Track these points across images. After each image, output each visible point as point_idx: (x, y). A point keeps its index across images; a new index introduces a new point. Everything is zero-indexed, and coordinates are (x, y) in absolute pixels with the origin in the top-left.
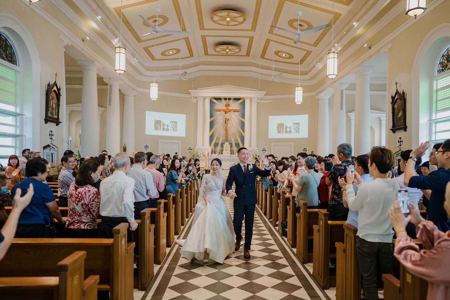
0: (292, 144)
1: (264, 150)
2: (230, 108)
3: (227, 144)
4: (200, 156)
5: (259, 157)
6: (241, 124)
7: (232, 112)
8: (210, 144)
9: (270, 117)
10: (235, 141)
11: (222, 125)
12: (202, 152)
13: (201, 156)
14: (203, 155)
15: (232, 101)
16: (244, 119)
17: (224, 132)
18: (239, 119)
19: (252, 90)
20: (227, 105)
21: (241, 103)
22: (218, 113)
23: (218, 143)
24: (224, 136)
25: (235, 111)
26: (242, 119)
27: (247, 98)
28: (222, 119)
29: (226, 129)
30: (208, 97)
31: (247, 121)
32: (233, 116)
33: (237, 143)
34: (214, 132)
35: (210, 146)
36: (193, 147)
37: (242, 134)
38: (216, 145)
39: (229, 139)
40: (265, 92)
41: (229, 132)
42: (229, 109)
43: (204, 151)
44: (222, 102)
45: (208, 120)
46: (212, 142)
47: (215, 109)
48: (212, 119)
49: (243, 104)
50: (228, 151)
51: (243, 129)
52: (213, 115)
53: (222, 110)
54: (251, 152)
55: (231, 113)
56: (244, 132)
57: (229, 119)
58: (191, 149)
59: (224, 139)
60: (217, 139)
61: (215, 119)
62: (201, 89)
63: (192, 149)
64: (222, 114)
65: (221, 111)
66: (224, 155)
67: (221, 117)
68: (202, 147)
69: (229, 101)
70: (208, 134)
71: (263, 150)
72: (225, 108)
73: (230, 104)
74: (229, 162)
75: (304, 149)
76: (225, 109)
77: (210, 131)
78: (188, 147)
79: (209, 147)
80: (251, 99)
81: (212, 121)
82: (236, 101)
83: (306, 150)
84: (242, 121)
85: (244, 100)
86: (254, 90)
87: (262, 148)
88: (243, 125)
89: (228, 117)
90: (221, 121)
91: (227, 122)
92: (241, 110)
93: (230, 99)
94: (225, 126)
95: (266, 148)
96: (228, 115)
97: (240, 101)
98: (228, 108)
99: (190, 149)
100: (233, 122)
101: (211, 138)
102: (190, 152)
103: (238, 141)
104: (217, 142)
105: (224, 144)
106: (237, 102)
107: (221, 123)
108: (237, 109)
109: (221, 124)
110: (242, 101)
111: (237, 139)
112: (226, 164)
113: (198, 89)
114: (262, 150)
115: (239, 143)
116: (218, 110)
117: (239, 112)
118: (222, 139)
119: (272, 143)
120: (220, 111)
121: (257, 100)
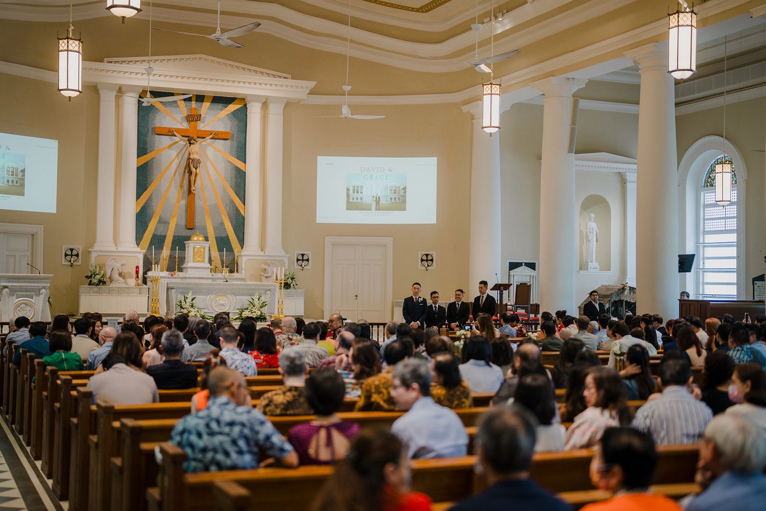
0: (389, 241)
1: (303, 260)
2: (202, 126)
3: (198, 240)
4: (110, 278)
5: (292, 279)
6: (236, 177)
7: (208, 140)
8: (139, 239)
9: (322, 160)
10: (215, 229)
11: (178, 178)
12: (118, 265)
13: (116, 276)
14: (120, 274)
15: (206, 105)
16: (245, 163)
17: (183, 202)
18: (229, 162)
19: (274, 76)
20: (193, 118)
21: (234, 113)
22: (165, 140)
23: (165, 236)
24: (184, 213)
25: (217, 136)
26: (239, 164)
27: (256, 98)
28: (176, 161)
29: (190, 192)
30: (132, 88)
31: (252, 168)
32: (210, 152)
33: (223, 235)
34: (150, 200)
35: (138, 244)
36: (80, 247)
37: (237, 210)
38: (158, 241)
39: (197, 224)
40: (312, 84)
41: (199, 203)
42: (198, 129)
43: (123, 262)
44: (178, 107)
45: (132, 162)
46: (144, 231)
47: (154, 129)
48: (144, 159)
49: (241, 117)
50: (203, 261)
51: (242, 194)
52: (148, 146)
53: (178, 130)
54: (269, 266)
55: (204, 143)
56: (244, 205)
57: (199, 162)
58: (74, 253)
59: (183, 223)
60: (160, 222)
61: (153, 158)
62: (116, 62)
63: (77, 255)
64: (177, 142)
65: (175, 136)
66: (189, 273)
67: (173, 153)
68: (115, 249)
69: (200, 103)
70: (130, 207)
71: (300, 258)
72: (185, 125)
73: (202, 116)
74: (230, 296)
75: (425, 258)
76: (186, 130)
77: (138, 196)
78: (65, 248)
79: (138, 249)
80: (265, 105)
81: (146, 164)
82: (220, 105)
83: (432, 260)
84: (236, 167)
85: (245, 105)
86: (280, 77)
87: (296, 253)
88: (239, 181)
89: (197, 153)
90: (174, 166)
91: (193, 170)
92: (235, 136)
93: (200, 98)
94: (186, 182)
95: (309, 254)
96: (195, 148)
97: (233, 107)
98: (196, 127)
99: (72, 254)
100: (212, 172)
101: (142, 219)
102: (71, 266)
103: (225, 229)
104: (159, 234)
105: (188, 238)
106: (221, 110)
107: (173, 171)
108: (223, 130)
109: (174, 175)
110: (239, 106)
111: (222, 224)
112: (222, 302)
113: (105, 59)
114: (298, 260)
115: (227, 237)
116: (166, 132)
117: (229, 141)
118: (177, 225)
119: (326, 237)
120: (170, 134)
121: (283, 106)
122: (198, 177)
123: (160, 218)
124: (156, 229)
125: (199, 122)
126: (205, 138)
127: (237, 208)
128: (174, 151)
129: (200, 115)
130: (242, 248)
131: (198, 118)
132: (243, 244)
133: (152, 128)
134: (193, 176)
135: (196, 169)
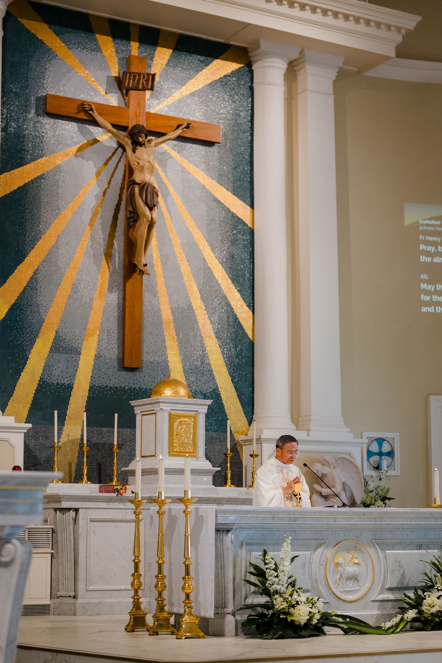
1: (380, 454)
2: (156, 104)
11: (100, 234)
16: (252, 206)
20: (133, 82)
21: (226, 82)
22: (69, 133)
24: (114, 326)
25: (189, 135)
26: (240, 208)
28: (96, 190)
32: (173, 172)
34: (31, 287)
35: (2, 407)
37: (238, 324)
38: (51, 400)
39: (147, 358)
40: (409, 22)
41: (149, 302)
44: (98, 50)
46: (18, 373)
47: (42, 99)
48: (19, 177)
49: (241, 91)
50: (193, 455)
52: (27, 144)
53: (102, 109)
59: (112, 353)
60: (56, 348)
61: (40, 178)
64: (98, 140)
65: (95, 123)
67: (90, 167)
69: (147, 48)
72: (114, 99)
73: (157, 78)
76: (118, 111)
77: (3, 276)
79: (11, 421)
81: (22, 191)
85: (250, 65)
87: (367, 435)
89: (152, 170)
90: (90, 200)
91: (144, 210)
93: (149, 35)
94: (119, 245)
95: (395, 437)
96: (147, 155)
97: (221, 67)
101: (13, 339)
103: (210, 372)
104: (54, 379)
106: (198, 69)
109: (90, 224)
110: (237, 66)
112: (351, 569)
114: (370, 454)
116: (72, 111)
117: (215, 149)
118: (98, 357)
119: (432, 398)
120: (82, 116)
121: (332, 75)
122: (154, 232)
123: (57, 339)
124: (47, 367)
125: (148, 93)
126: (164, 134)
127: (237, 319)
128: (91, 164)
129: (154, 75)
130: (250, 422)
131: (147, 81)
132: (253, 413)
133: (38, 99)
134: (142, 228)
135: (151, 209)
